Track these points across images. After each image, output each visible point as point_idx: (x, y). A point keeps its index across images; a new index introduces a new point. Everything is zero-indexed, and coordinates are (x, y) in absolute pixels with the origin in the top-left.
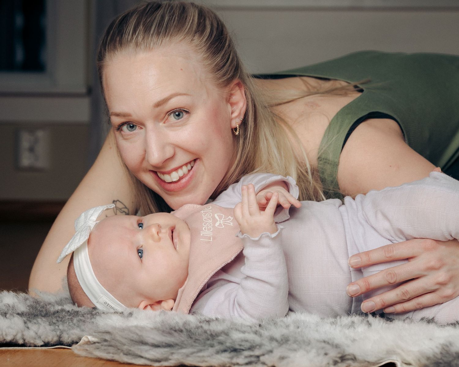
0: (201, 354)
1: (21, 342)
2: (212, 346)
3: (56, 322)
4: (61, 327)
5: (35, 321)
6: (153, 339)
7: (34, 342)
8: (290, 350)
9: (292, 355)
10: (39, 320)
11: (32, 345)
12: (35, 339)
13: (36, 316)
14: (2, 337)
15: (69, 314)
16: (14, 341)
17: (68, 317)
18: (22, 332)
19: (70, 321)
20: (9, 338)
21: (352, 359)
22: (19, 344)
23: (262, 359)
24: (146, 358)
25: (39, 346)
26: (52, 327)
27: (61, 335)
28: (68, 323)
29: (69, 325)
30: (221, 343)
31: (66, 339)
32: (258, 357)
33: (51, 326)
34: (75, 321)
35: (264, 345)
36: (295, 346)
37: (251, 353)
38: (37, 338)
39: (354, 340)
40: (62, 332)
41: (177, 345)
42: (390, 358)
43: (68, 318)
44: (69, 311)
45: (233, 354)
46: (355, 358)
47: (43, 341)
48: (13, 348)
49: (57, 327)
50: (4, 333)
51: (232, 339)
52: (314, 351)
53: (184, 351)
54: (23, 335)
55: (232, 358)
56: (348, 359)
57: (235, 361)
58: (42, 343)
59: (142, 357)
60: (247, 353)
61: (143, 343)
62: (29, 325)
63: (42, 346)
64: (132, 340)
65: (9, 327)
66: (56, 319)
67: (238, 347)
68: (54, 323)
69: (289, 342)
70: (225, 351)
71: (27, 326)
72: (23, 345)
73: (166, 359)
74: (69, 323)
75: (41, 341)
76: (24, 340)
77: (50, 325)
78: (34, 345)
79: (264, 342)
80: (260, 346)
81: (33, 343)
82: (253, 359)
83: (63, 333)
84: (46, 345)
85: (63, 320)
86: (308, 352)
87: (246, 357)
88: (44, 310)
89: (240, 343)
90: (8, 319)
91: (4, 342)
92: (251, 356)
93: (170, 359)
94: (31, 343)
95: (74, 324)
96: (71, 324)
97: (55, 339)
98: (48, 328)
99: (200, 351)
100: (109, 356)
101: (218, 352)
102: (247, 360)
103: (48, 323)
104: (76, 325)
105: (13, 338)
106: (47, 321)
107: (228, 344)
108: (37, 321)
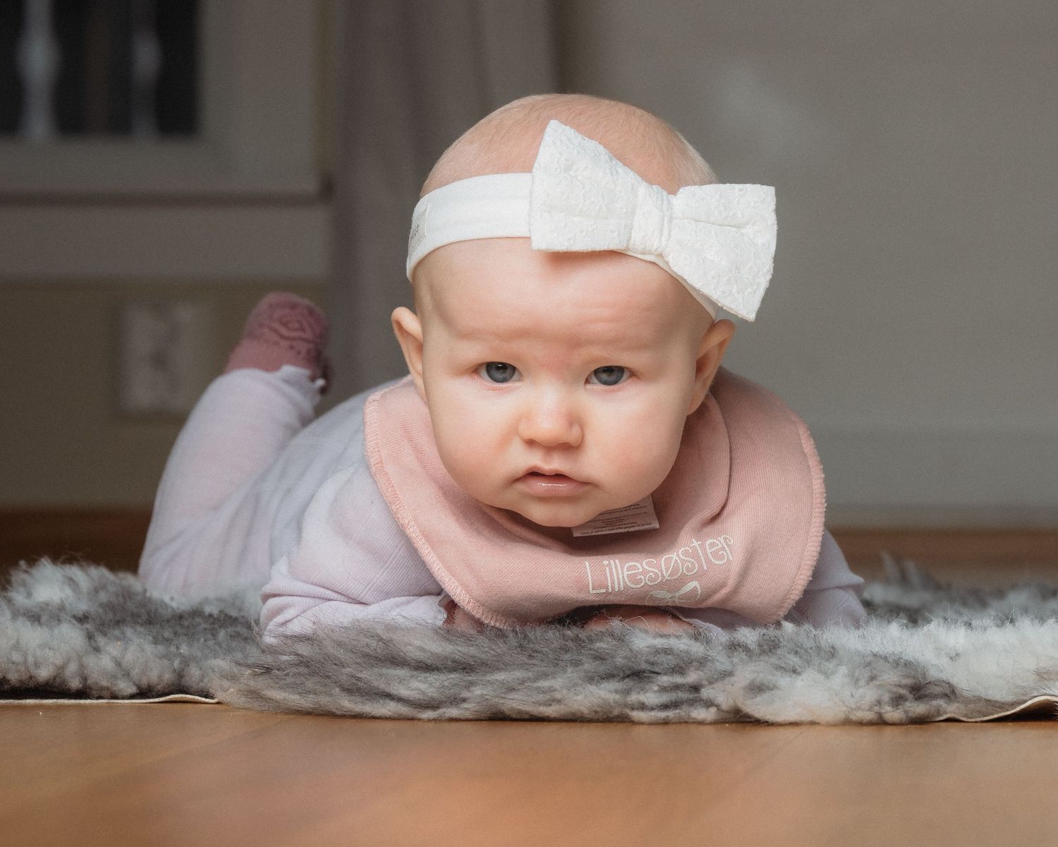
0: (545, 684)
1: (75, 684)
2: (577, 664)
3: (172, 636)
4: (184, 649)
5: (117, 632)
6: (422, 649)
7: (109, 684)
8: (779, 668)
9: (783, 681)
10: (129, 631)
11: (104, 693)
12: (115, 677)
13: (118, 623)
14: (23, 668)
15: (211, 620)
16: (58, 680)
17: (204, 626)
18: (80, 658)
19: (210, 636)
20: (44, 674)
21: (945, 695)
22: (69, 690)
23: (706, 693)
24: (400, 700)
25: (123, 698)
26: (161, 648)
27: (183, 670)
28: (202, 640)
29: (207, 646)
30: (599, 657)
31: (194, 679)
32: (696, 688)
33: (157, 646)
34: (222, 635)
35: (713, 661)
36: (793, 660)
37: (679, 679)
38: (120, 676)
39: (955, 657)
40: (186, 662)
41: (484, 663)
42: (1048, 691)
43: (205, 629)
44: (211, 615)
45: (629, 683)
46: (953, 692)
47: (134, 684)
48: (55, 701)
49: (173, 649)
50: (31, 660)
51: (631, 650)
52: (843, 670)
53: (500, 676)
54: (82, 666)
55: (627, 692)
56: (935, 697)
57: (634, 698)
58: (133, 690)
59: (390, 696)
60: (665, 680)
61: (396, 660)
62: (101, 641)
63: (132, 697)
64: (367, 656)
65: (43, 646)
66: (171, 630)
67: (644, 666)
68: (167, 640)
69: (779, 651)
70: (609, 676)
71: (94, 645)
72: (82, 694)
73: (456, 701)
74: (205, 641)
75: (131, 684)
76: (85, 679)
77: (155, 644)
78: (112, 693)
79: (712, 653)
80: (702, 662)
81: (108, 689)
82: (682, 695)
83: (188, 666)
84: (144, 692)
85: (191, 635)
86: (827, 675)
87: (664, 689)
88: (143, 611)
89: (652, 659)
90: (44, 627)
91: (31, 685)
92: (677, 687)
93: (464, 700)
94: (102, 689)
95: (219, 644)
96: (211, 643)
97: (168, 677)
98: (149, 649)
99: (545, 676)
100: (306, 702)
101: (590, 679)
102: (665, 698)
103: (151, 638)
104: (224, 645)
105: (55, 674)
106: (149, 634)
107: (619, 661)
108: (123, 633)
